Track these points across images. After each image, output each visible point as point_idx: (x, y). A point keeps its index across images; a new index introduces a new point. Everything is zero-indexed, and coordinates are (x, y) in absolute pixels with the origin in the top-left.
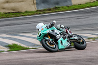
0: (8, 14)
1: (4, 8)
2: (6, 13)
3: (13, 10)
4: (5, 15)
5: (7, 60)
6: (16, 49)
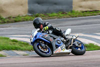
0: (85, 13)
1: (81, 7)
2: (83, 12)
3: (90, 8)
4: (82, 13)
5: (83, 60)
6: (93, 49)
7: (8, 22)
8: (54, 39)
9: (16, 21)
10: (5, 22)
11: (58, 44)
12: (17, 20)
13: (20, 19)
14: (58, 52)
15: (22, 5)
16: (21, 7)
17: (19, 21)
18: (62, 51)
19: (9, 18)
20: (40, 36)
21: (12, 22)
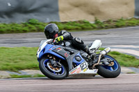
7: (107, 27)
8: (71, 54)
9: (117, 27)
10: (102, 28)
11: (76, 62)
12: (119, 24)
13: (124, 23)
14: (76, 73)
15: (126, 4)
16: (125, 6)
17: (122, 26)
18: (82, 72)
19: (108, 21)
20: (51, 49)
21: (112, 28)
